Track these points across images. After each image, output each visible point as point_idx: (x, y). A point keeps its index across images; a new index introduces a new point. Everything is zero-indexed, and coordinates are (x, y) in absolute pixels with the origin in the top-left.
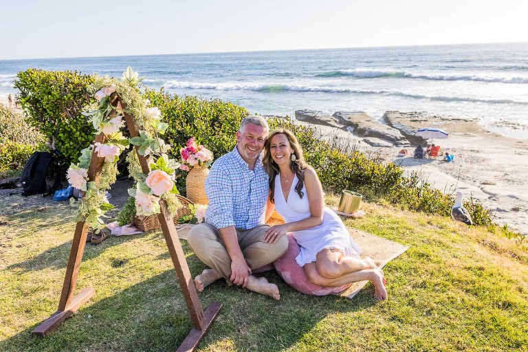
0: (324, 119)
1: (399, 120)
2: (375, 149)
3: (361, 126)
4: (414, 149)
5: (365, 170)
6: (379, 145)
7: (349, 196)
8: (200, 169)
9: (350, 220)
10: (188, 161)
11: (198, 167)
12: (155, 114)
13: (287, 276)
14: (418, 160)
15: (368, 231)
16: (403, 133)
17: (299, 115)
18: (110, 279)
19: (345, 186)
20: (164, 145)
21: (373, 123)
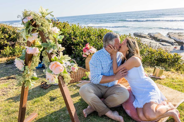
0: (144, 36)
1: (173, 36)
2: (164, 47)
3: (158, 38)
4: (180, 46)
5: (164, 56)
6: (165, 45)
7: (158, 69)
8: (91, 57)
9: (159, 80)
10: (86, 53)
11: (90, 56)
12: (57, 31)
13: (128, 112)
14: (182, 51)
15: (168, 86)
16: (175, 40)
17: (135, 35)
18: (46, 108)
19: (155, 63)
20: (61, 47)
21: (163, 37)
